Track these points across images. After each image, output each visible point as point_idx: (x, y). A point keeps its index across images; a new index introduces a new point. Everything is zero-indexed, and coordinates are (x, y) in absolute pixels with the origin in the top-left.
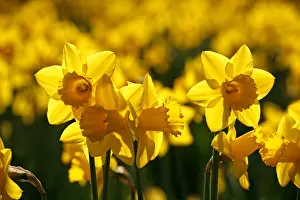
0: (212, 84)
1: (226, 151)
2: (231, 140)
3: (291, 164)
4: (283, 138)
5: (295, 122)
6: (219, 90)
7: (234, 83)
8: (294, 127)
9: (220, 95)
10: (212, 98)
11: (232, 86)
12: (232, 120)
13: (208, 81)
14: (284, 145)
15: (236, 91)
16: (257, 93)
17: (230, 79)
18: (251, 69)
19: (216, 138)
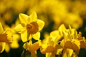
0: (23, 25)
1: (28, 49)
2: (30, 45)
3: (51, 53)
4: (48, 44)
5: (52, 38)
6: (25, 27)
7: (31, 25)
8: (52, 40)
9: (26, 29)
10: (23, 30)
11: (30, 26)
12: (30, 38)
13: (22, 24)
14: (48, 47)
15: (31, 27)
16: (39, 28)
17: (29, 24)
18: (36, 20)
19: (25, 44)
